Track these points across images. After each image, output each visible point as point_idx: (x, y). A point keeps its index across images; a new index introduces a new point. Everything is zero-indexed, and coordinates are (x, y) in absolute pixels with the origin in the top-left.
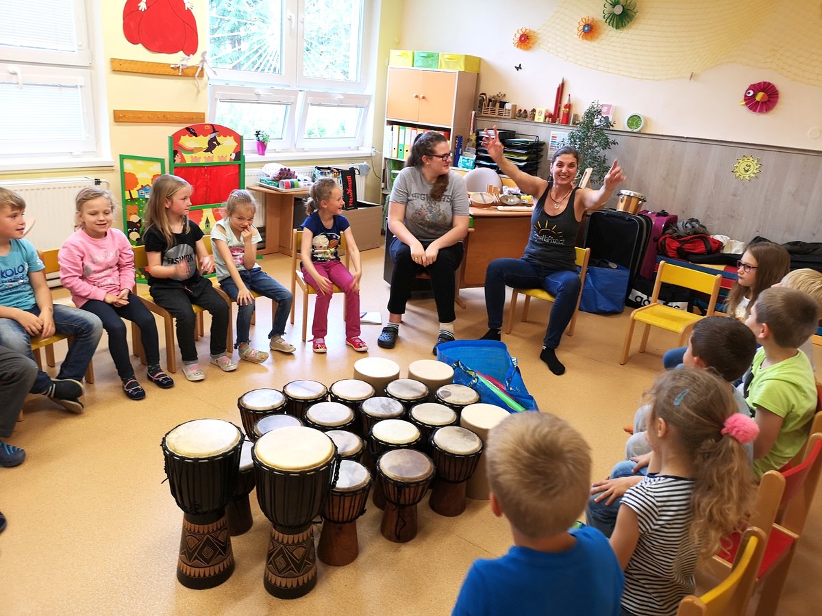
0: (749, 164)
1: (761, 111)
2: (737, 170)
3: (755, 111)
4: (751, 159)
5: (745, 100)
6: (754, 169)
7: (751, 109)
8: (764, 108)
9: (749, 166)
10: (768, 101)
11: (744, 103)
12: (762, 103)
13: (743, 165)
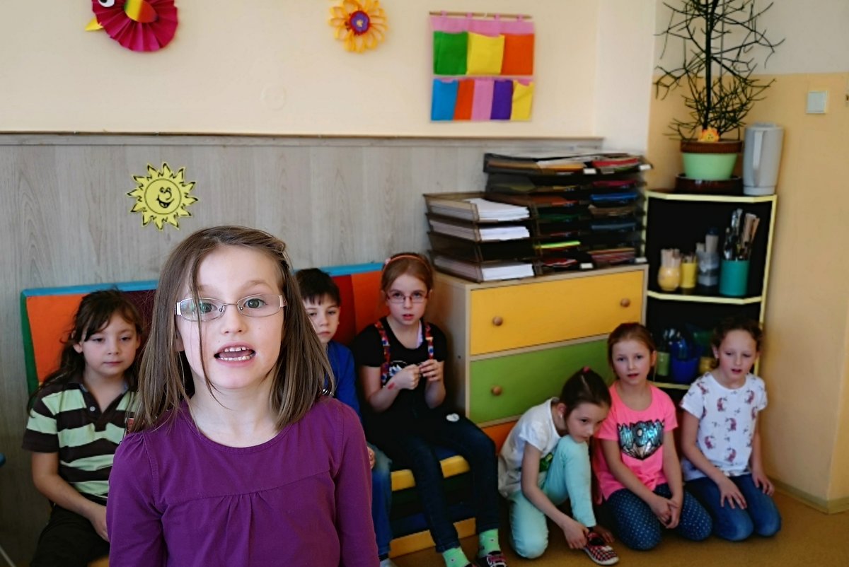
0: (166, 185)
1: (148, 48)
2: (140, 205)
3: (132, 46)
4: (167, 174)
5: (99, 19)
6: (179, 196)
7: (122, 43)
8: (154, 39)
9: (168, 190)
10: (158, 20)
11: (99, 26)
12: (144, 25)
13: (153, 193)
